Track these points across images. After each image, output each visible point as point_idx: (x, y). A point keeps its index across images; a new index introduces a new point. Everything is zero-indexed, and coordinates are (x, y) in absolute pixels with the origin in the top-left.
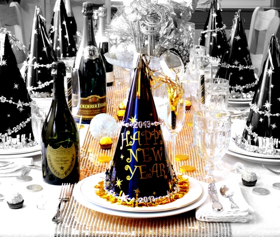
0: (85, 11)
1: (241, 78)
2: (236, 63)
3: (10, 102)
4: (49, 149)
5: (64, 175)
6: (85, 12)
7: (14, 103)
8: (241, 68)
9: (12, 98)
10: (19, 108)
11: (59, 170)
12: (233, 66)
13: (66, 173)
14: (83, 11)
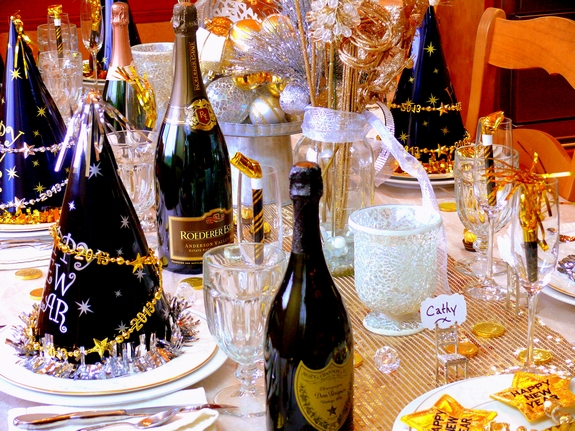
0: (181, 23)
1: (445, 131)
2: (433, 100)
3: (120, 260)
4: (302, 370)
5: (337, 425)
6: (183, 26)
7: (127, 263)
8: (442, 110)
9: (120, 252)
10: (136, 272)
11: (325, 416)
12: (429, 109)
13: (339, 421)
14: (176, 24)
